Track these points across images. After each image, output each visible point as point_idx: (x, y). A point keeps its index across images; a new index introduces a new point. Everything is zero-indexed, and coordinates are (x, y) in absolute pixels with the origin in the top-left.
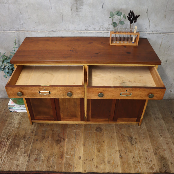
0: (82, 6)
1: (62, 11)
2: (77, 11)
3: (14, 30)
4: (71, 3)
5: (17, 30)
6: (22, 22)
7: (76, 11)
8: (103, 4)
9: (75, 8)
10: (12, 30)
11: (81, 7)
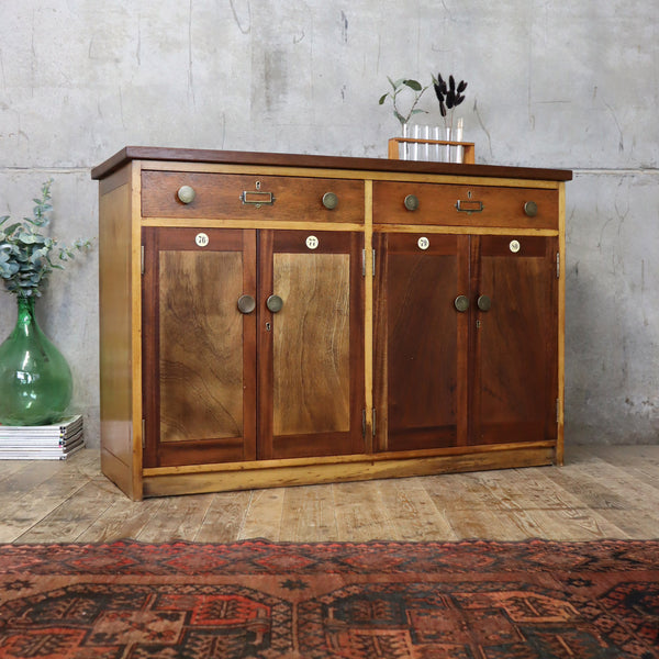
0: (284, 93)
1: (223, 109)
2: (269, 110)
3: (70, 165)
4: (253, 86)
5: (77, 167)
6: (99, 141)
7: (265, 109)
8: (345, 87)
9: (263, 100)
10: (61, 165)
11: (281, 96)
